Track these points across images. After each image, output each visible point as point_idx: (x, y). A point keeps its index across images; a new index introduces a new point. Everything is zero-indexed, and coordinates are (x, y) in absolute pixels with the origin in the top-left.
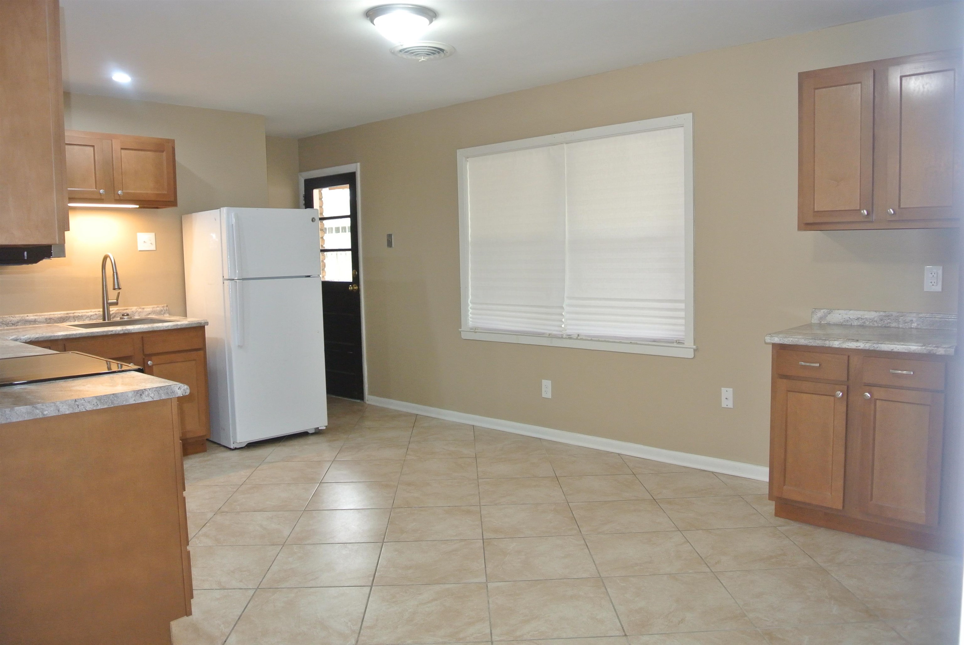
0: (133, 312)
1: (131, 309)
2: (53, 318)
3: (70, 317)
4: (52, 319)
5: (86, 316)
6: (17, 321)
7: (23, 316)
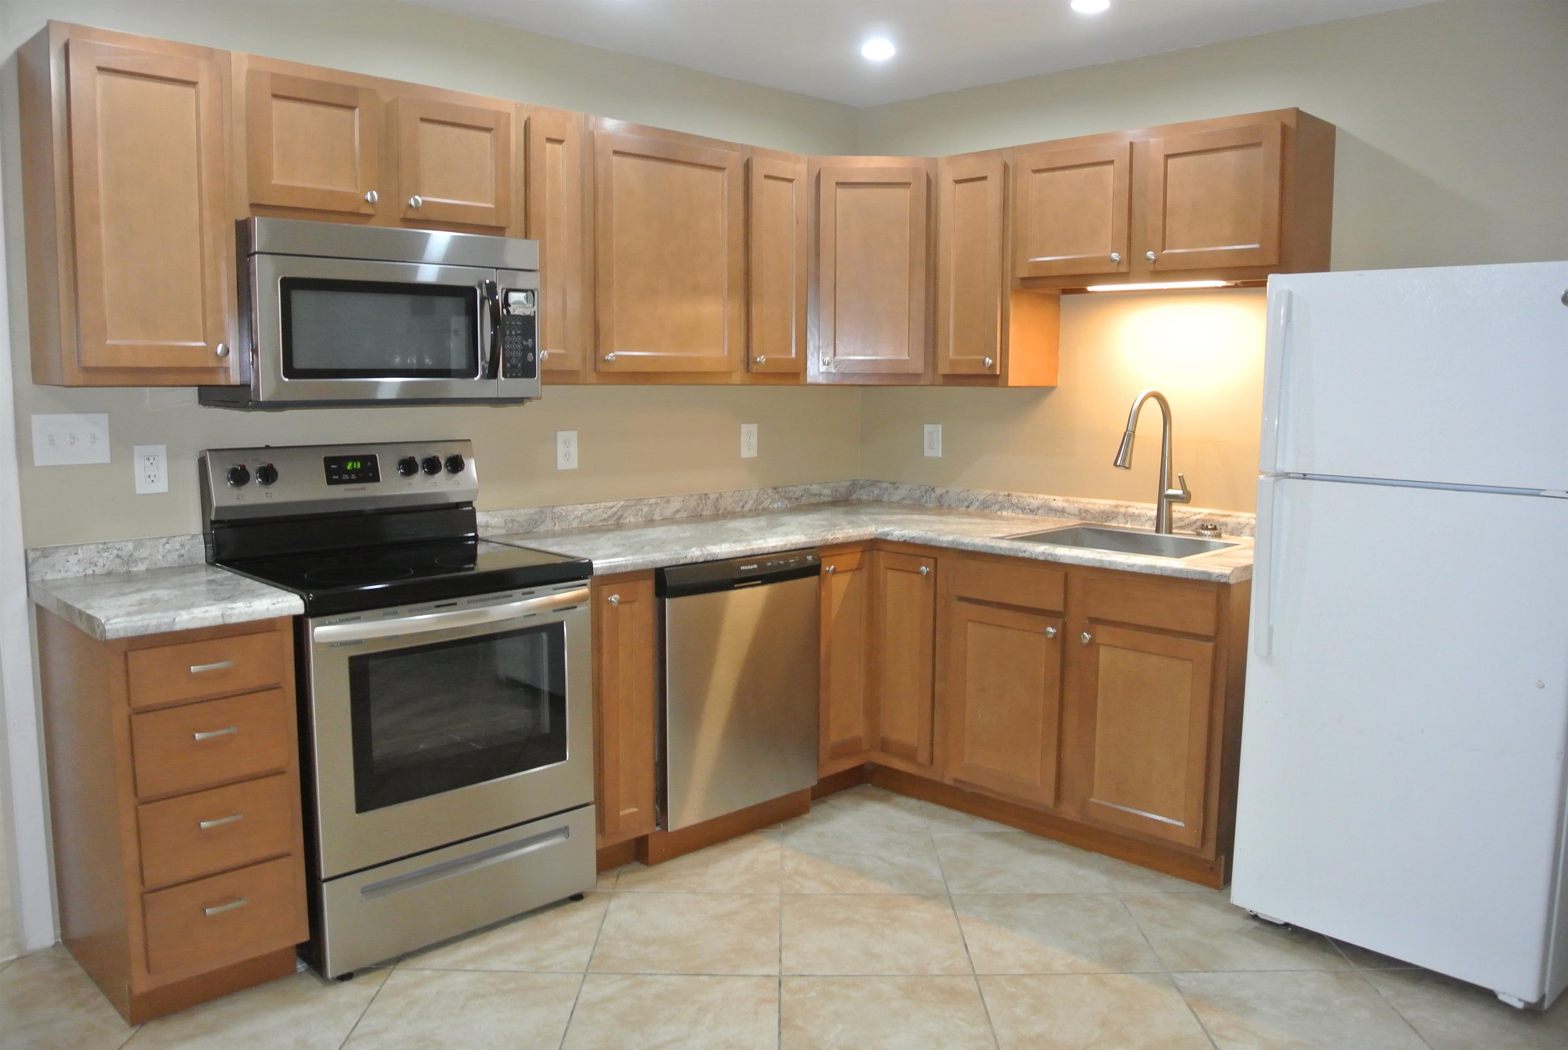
0: (1240, 524)
1: (1238, 517)
2: (1091, 511)
3: (1118, 514)
4: (1088, 511)
5: (1147, 516)
6: (1037, 506)
7: (1048, 499)
